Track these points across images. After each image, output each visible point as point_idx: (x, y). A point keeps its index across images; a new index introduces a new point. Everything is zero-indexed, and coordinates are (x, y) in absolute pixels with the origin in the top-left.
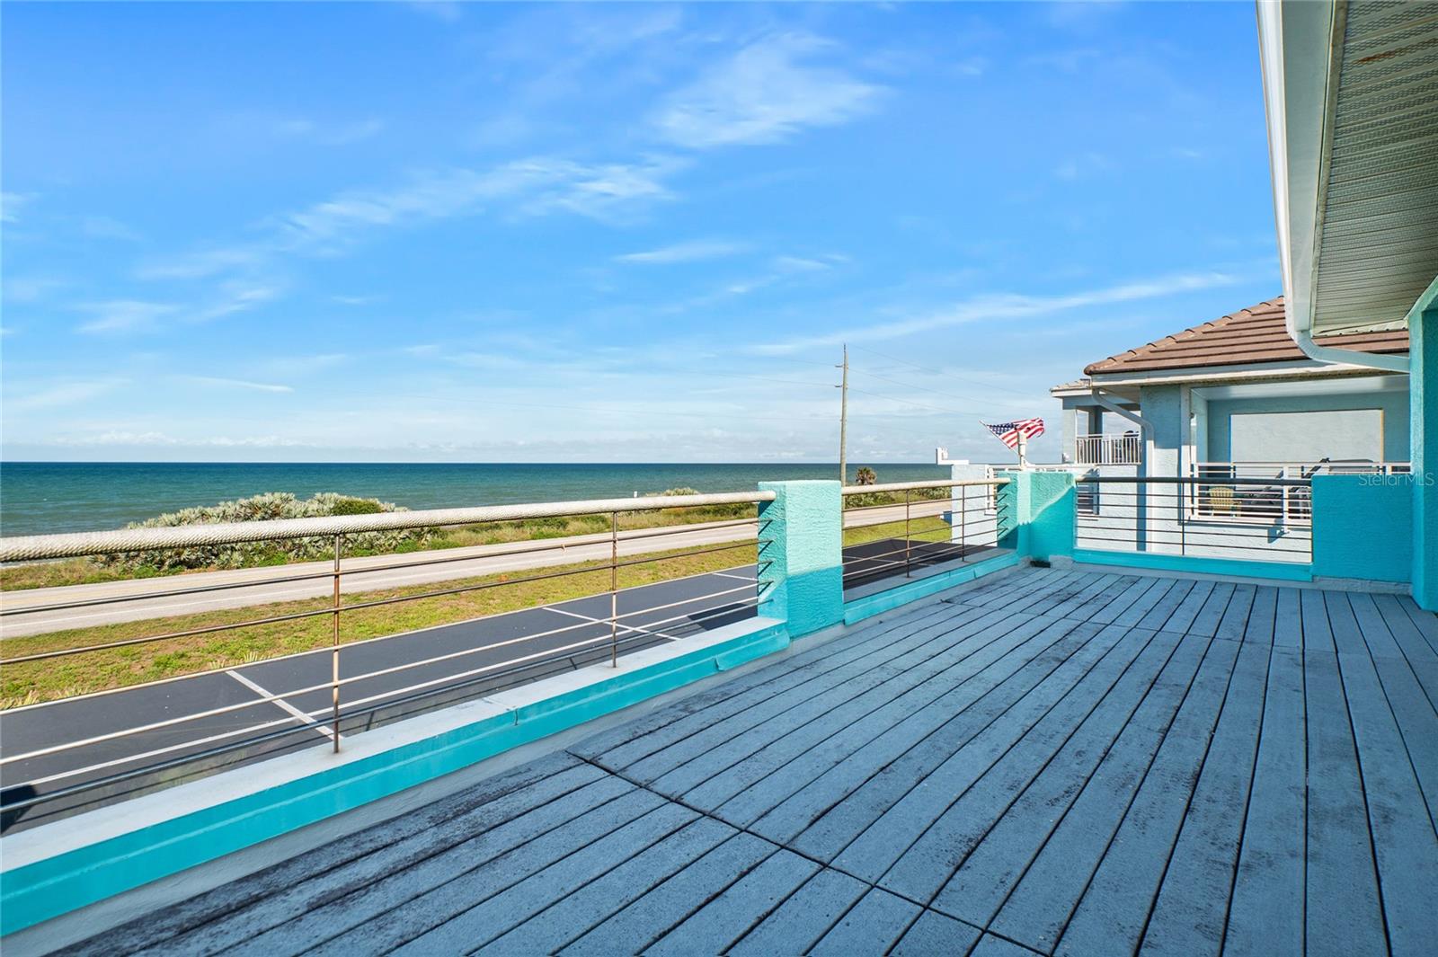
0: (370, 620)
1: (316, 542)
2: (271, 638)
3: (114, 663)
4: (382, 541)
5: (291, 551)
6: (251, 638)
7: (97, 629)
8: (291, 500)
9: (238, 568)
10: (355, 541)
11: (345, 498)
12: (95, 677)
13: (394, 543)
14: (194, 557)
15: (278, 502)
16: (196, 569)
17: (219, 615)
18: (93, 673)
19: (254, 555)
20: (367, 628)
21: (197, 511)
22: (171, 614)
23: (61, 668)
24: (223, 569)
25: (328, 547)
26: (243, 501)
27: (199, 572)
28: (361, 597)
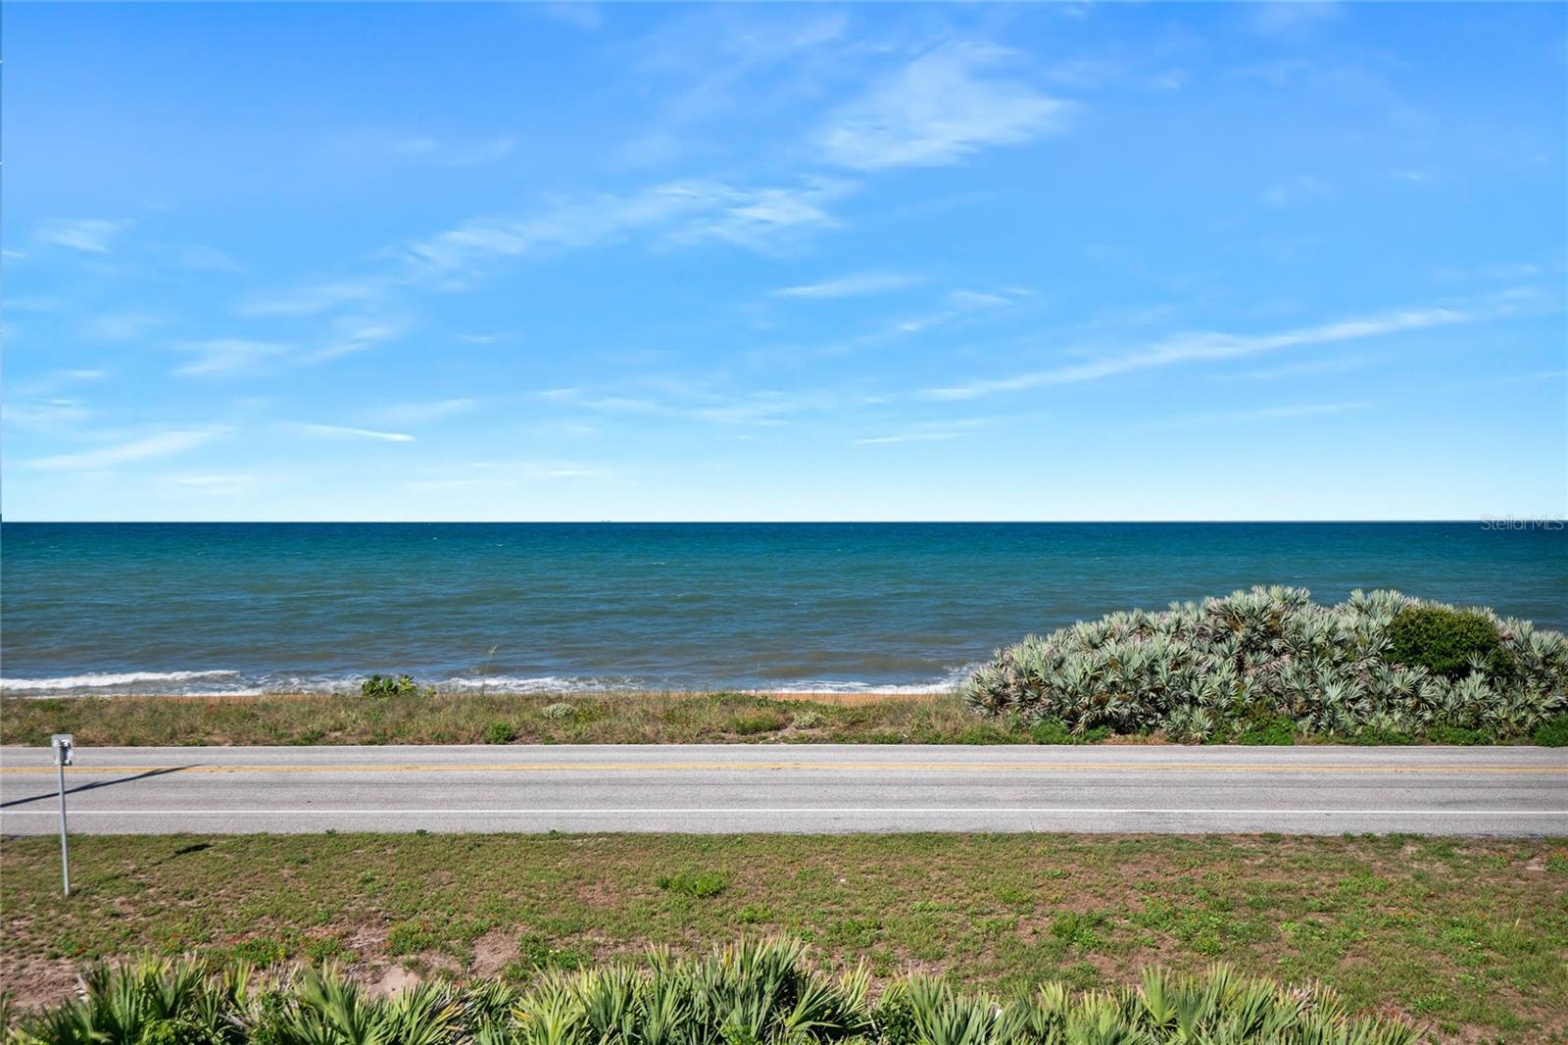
0: (1476, 913)
1: (1355, 701)
2: (1262, 915)
3: (991, 912)
4: (1501, 713)
5: (1304, 715)
6: (1223, 907)
7: (972, 838)
8: (1303, 603)
9: (1202, 742)
10: (1441, 705)
11: (1415, 603)
12: (963, 935)
13: (1531, 718)
14: (1126, 712)
15: (1277, 606)
16: (1130, 736)
17: (1163, 845)
18: (963, 927)
19: (1232, 717)
20: (1470, 933)
21: (1132, 618)
22: (1082, 828)
23: (918, 904)
24: (1176, 740)
25: (1381, 715)
26: (1213, 603)
27: (1135, 742)
28: (1456, 850)
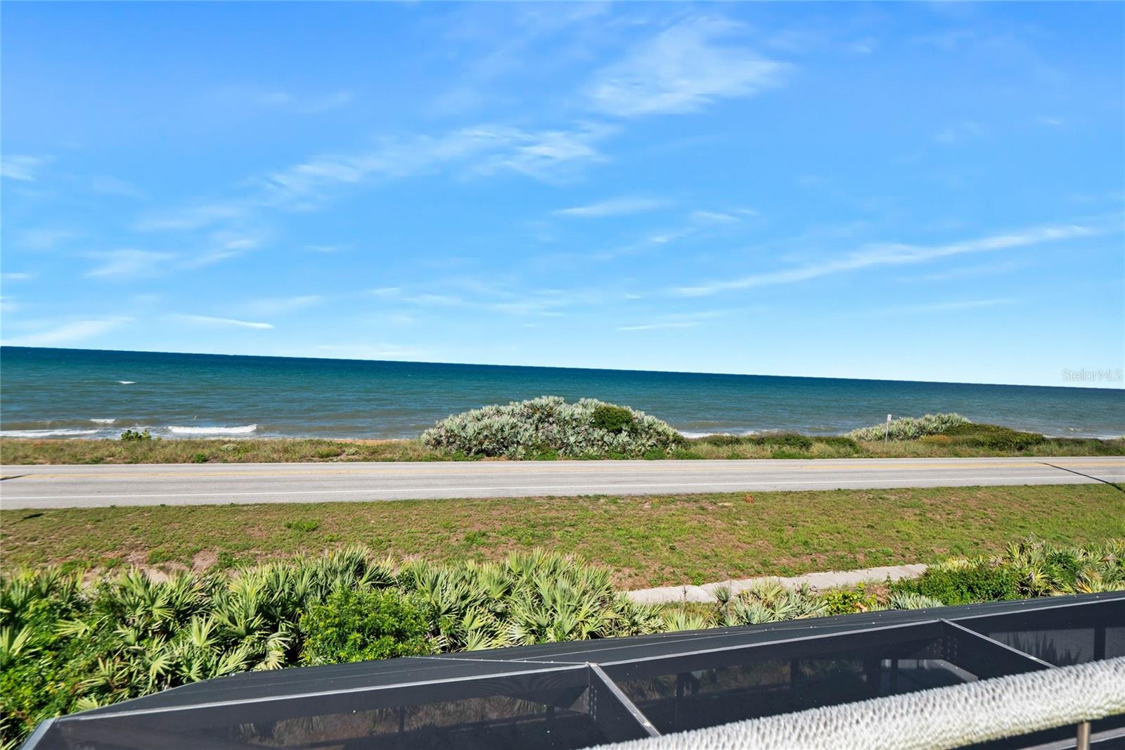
0: (626, 524)
1: (580, 443)
2: (548, 529)
3: (438, 532)
4: (633, 447)
5: (561, 448)
6: (533, 526)
7: (429, 501)
8: (561, 403)
9: (521, 460)
10: (611, 444)
11: (603, 404)
12: (427, 542)
13: (643, 449)
14: (491, 447)
15: (551, 404)
16: (492, 458)
17: (509, 502)
18: (427, 539)
19: (533, 449)
20: (624, 532)
21: (494, 408)
22: (475, 496)
23: (407, 530)
24: (511, 459)
25: (589, 448)
26: (526, 402)
27: (494, 460)
28: (619, 501)
